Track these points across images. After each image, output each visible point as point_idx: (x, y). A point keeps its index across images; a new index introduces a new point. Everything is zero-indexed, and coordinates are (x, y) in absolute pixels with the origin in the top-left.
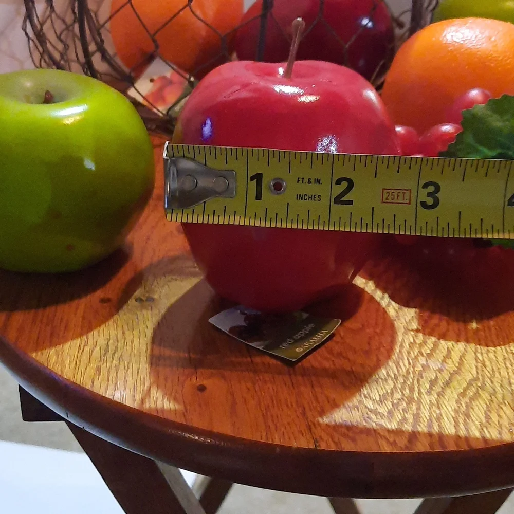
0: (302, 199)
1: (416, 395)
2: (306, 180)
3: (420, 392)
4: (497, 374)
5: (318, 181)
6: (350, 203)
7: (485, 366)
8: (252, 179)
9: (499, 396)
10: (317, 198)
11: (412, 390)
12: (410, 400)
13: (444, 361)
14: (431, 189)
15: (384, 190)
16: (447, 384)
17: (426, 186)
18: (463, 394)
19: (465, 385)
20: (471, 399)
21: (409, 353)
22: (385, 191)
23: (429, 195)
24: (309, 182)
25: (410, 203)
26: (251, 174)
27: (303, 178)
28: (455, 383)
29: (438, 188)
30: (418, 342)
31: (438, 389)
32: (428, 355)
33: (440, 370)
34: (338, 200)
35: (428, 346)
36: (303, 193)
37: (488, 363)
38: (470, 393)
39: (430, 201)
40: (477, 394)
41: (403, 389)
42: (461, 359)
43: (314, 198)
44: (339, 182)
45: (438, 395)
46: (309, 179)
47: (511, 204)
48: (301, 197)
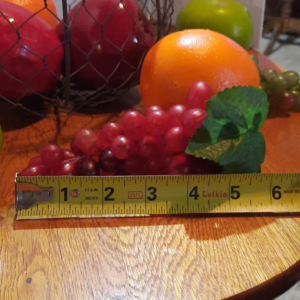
0: (88, 199)
1: (160, 273)
2: (90, 190)
3: (162, 272)
4: (208, 255)
5: (96, 190)
6: (113, 199)
7: (201, 249)
8: (62, 190)
9: (208, 270)
10: (96, 198)
11: (157, 270)
12: (156, 278)
13: (178, 248)
14: (152, 190)
15: (129, 192)
16: (179, 264)
17: (149, 189)
18: (187, 271)
19: (189, 264)
20: (193, 274)
21: (157, 244)
22: (130, 193)
23: (151, 193)
24: (92, 190)
25: (142, 198)
26: (61, 188)
27: (88, 189)
28: (183, 263)
29: (155, 190)
30: (163, 236)
31: (173, 268)
32: (169, 245)
33: (175, 255)
34: (107, 199)
35: (169, 238)
36: (88, 196)
37: (203, 248)
38: (192, 270)
39: (152, 196)
40: (196, 270)
41: (152, 270)
42: (188, 246)
43: (94, 198)
44: (106, 189)
45: (173, 273)
46: (91, 189)
47: (191, 195)
48: (87, 198)
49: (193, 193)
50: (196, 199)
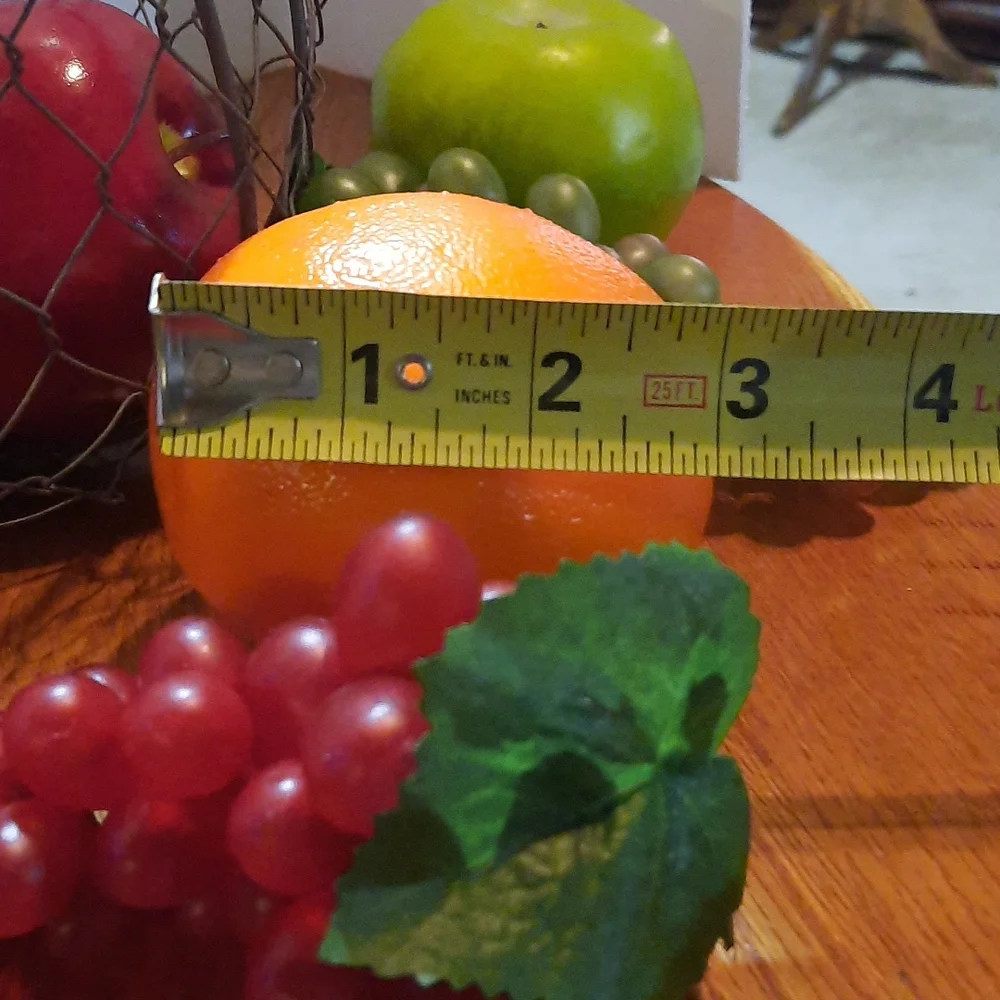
0: (468, 399)
2: (476, 359)
5: (503, 360)
6: (574, 406)
8: (356, 356)
10: (501, 398)
14: (750, 374)
15: (648, 376)
17: (738, 368)
22: (651, 381)
23: (747, 387)
24: (484, 362)
25: (703, 406)
26: (352, 347)
27: (470, 355)
29: (763, 371)
34: (548, 403)
36: (469, 388)
39: (747, 401)
43: (496, 396)
44: (549, 361)
46: (484, 356)
47: (921, 403)
48: (465, 396)
49: (934, 394)
50: (943, 418)
